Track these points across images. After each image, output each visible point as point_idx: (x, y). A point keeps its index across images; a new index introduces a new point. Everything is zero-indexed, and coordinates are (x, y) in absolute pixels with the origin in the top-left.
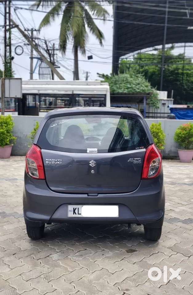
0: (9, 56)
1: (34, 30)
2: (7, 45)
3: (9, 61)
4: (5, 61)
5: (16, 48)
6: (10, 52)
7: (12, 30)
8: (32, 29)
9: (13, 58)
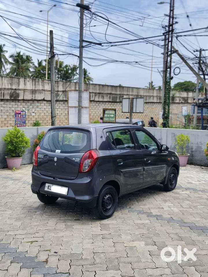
0: (169, 76)
1: (202, 50)
2: (168, 67)
3: (169, 81)
4: (166, 80)
5: (174, 70)
6: (170, 73)
7: (173, 55)
8: (201, 49)
9: (172, 78)
